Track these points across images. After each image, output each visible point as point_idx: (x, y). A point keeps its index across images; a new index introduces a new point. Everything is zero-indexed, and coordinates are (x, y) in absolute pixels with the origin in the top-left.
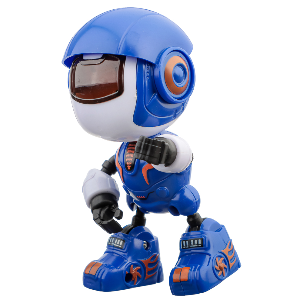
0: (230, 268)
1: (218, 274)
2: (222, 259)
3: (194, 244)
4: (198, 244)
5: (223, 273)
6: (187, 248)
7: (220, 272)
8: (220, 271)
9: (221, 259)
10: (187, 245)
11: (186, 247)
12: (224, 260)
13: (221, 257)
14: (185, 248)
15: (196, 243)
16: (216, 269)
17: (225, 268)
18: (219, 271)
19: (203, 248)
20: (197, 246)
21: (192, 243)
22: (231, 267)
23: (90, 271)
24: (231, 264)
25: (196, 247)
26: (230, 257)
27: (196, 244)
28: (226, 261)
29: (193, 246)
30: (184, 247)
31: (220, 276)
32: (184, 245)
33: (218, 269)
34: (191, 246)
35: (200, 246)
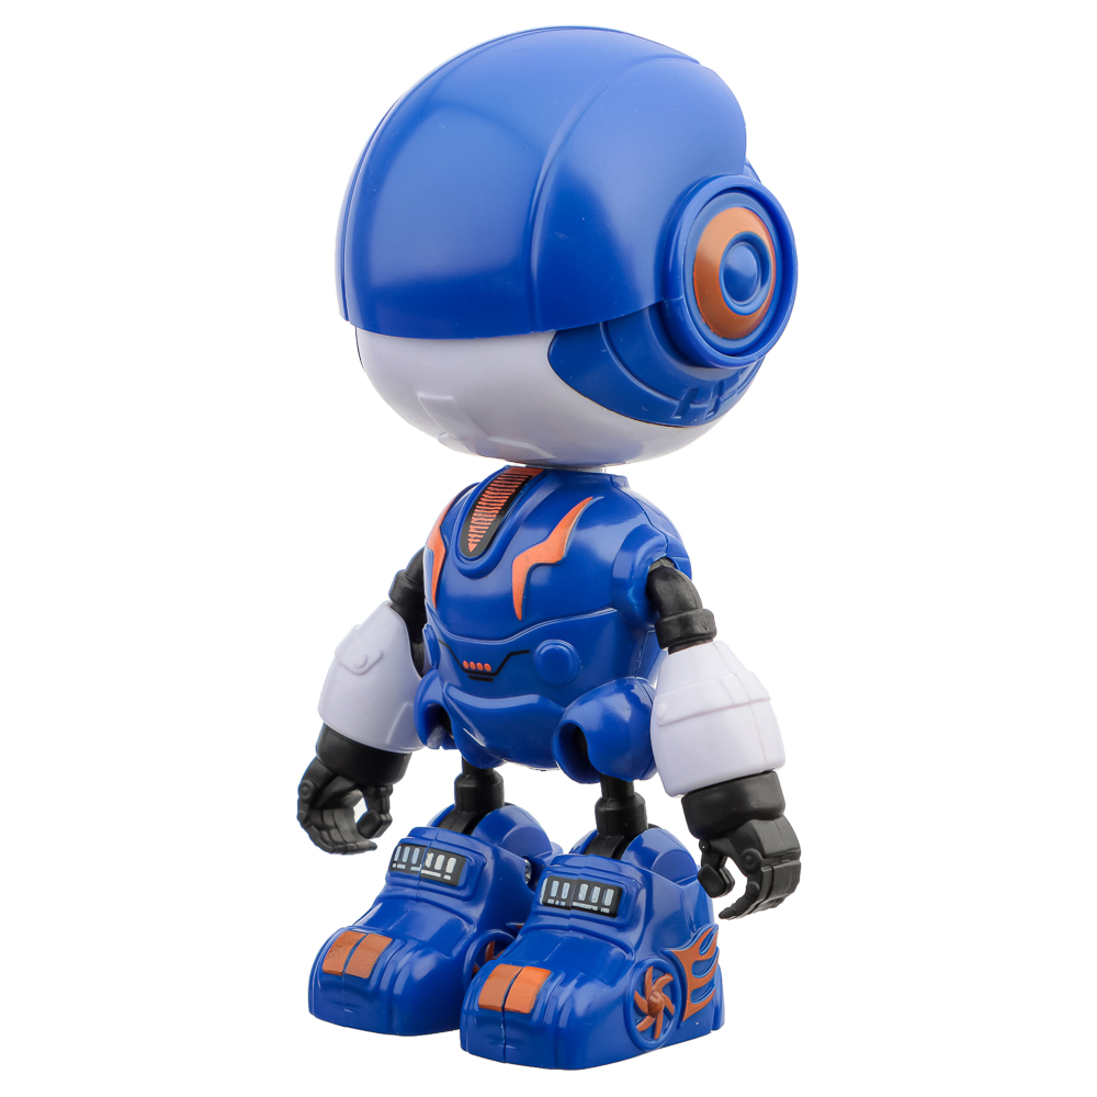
0: (685, 1019)
1: (638, 1026)
2: (667, 978)
3: (587, 901)
4: (600, 903)
5: (654, 1027)
6: (559, 907)
7: (647, 1021)
8: (648, 1017)
9: (664, 978)
10: (564, 895)
11: (557, 903)
12: (672, 985)
13: (664, 971)
14: (553, 906)
15: (595, 897)
16: (636, 1006)
17: (666, 1012)
18: (643, 1015)
19: (615, 920)
20: (595, 908)
21: (582, 896)
22: (687, 1014)
23: (347, 963)
24: (692, 1007)
25: (591, 911)
26: (693, 982)
27: (593, 901)
28: (678, 991)
29: (582, 905)
30: (551, 901)
31: (642, 1032)
32: (554, 894)
33: (644, 1008)
34: (575, 904)
35: (607, 911)
